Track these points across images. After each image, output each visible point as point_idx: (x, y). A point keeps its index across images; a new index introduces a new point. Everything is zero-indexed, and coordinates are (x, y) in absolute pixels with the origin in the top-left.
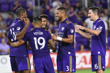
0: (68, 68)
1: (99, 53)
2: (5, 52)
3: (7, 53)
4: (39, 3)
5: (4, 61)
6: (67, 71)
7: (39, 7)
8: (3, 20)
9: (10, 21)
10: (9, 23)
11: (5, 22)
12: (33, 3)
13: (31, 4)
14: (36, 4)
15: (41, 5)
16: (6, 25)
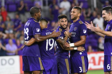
0: (81, 69)
2: (12, 53)
3: (14, 54)
4: (47, 3)
5: (11, 62)
6: (80, 72)
7: (47, 8)
8: (10, 20)
9: (17, 21)
10: (16, 24)
11: (12, 22)
12: (40, 3)
13: (39, 4)
14: (44, 4)
15: (49, 5)
16: (13, 26)
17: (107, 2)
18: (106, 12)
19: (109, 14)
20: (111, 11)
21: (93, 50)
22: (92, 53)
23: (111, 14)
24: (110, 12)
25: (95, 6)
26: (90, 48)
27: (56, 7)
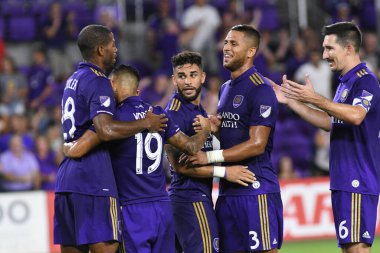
0: (255, 238)
1: (356, 183)
2: (22, 182)
3: (28, 184)
4: (139, 12)
5: (19, 212)
6: (253, 248)
7: (139, 28)
8: (16, 70)
9: (39, 74)
10: (35, 83)
11: (21, 78)
15: (146, 17)
16: (25, 90)
17: (343, 8)
18: (337, 42)
19: (346, 50)
20: (352, 38)
21: (297, 174)
22: (292, 181)
23: (353, 48)
24: (352, 43)
25: (303, 21)
26: (286, 164)
27: (172, 27)
